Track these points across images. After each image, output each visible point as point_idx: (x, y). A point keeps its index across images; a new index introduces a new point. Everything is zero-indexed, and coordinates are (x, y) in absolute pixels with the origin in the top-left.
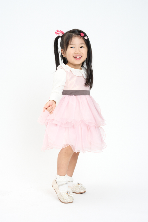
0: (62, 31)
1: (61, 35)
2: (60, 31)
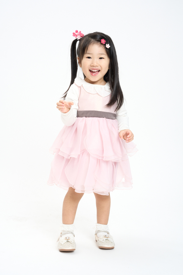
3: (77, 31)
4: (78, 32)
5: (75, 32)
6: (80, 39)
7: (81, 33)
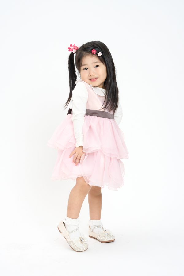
3: (71, 45)
5: (70, 47)
7: (75, 46)
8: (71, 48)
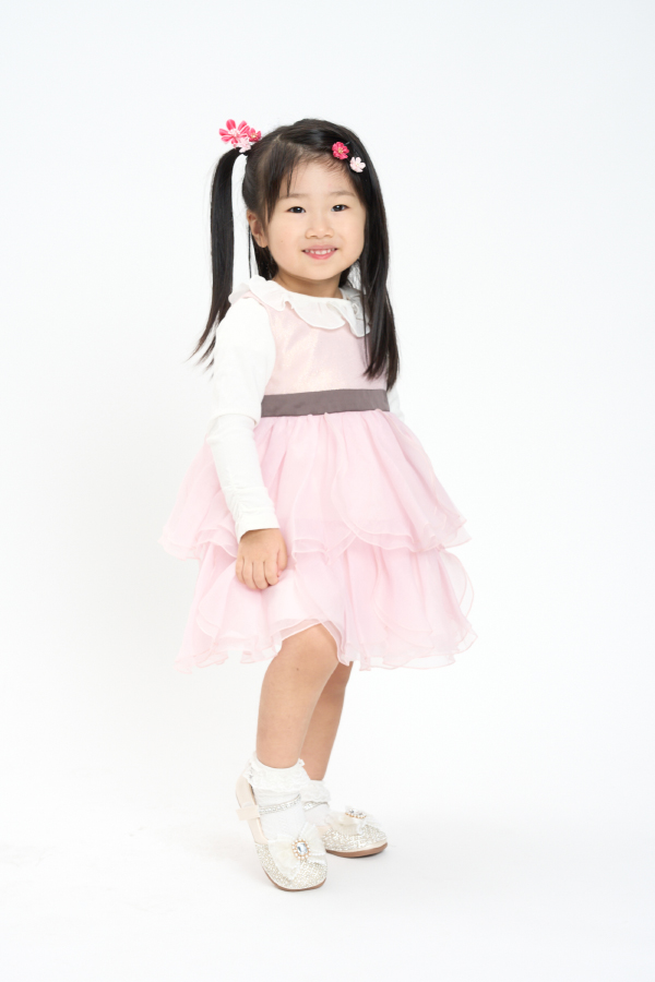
0: (251, 125)
1: (245, 145)
2: (244, 124)
3: (231, 125)
4: (237, 125)
5: (226, 128)
6: (249, 148)
7: (248, 128)
8: (233, 132)
